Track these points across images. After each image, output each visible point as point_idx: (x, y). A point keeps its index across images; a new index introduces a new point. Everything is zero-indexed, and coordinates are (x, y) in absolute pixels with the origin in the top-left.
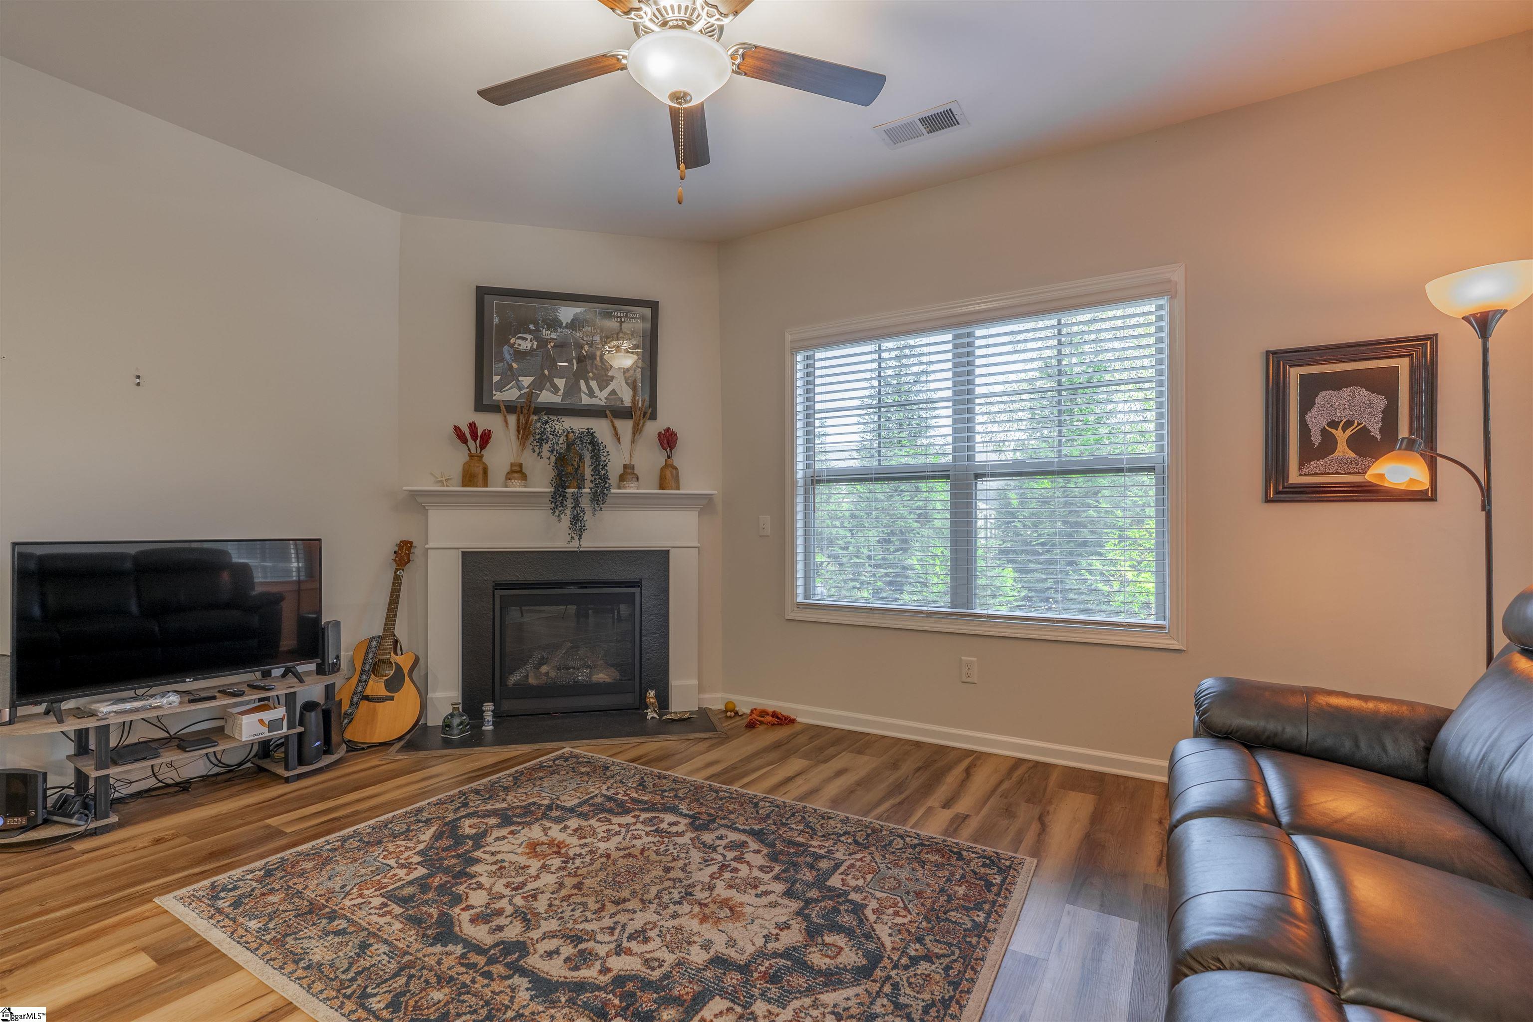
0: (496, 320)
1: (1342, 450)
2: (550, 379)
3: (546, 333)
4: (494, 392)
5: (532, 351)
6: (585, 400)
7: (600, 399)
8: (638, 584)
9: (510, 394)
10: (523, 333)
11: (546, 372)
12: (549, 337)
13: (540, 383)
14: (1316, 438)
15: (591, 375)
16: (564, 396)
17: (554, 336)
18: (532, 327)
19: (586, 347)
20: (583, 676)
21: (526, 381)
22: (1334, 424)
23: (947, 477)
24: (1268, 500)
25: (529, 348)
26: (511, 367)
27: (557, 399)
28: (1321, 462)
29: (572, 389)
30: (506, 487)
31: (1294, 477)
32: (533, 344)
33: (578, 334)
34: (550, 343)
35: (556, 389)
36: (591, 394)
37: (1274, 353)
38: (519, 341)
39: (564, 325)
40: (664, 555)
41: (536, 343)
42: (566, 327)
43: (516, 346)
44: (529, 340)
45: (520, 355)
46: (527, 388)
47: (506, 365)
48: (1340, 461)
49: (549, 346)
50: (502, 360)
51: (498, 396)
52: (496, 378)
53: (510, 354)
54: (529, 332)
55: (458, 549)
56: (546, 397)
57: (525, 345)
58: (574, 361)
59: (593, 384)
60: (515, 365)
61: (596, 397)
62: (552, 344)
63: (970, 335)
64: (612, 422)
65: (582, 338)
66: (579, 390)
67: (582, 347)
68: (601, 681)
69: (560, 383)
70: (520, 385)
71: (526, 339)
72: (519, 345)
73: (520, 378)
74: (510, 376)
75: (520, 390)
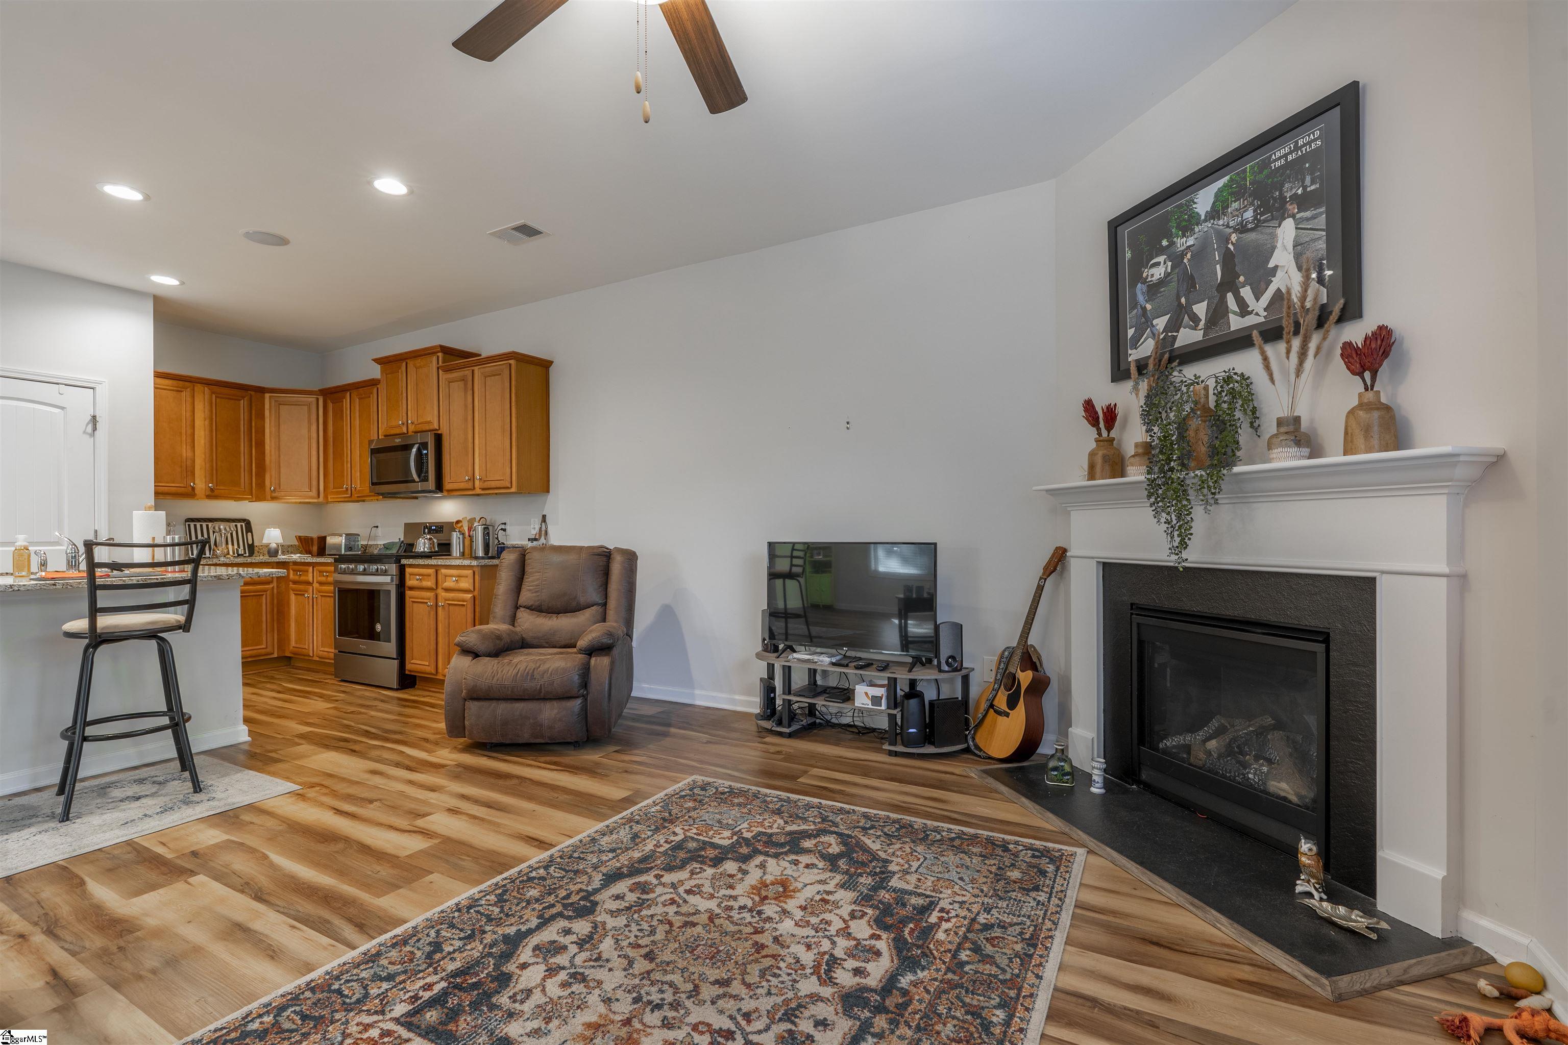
0: (1128, 255)
2: (1188, 308)
3: (1181, 243)
4: (1130, 352)
6: (1236, 323)
7: (1257, 314)
10: (1157, 257)
11: (1183, 300)
12: (1185, 246)
13: (1178, 318)
15: (1242, 277)
16: (1207, 328)
17: (1191, 241)
18: (1165, 243)
19: (1234, 238)
20: (1255, 774)
25: (1163, 274)
26: (1145, 310)
27: (1198, 335)
29: (1218, 314)
33: (1221, 222)
34: (1187, 253)
35: (1196, 321)
36: (1244, 310)
38: (1151, 271)
39: (1203, 217)
40: (1369, 582)
41: (1170, 264)
42: (1205, 220)
43: (1149, 279)
44: (1162, 263)
46: (1163, 333)
47: (1140, 310)
49: (1185, 261)
50: (1134, 304)
51: (1134, 355)
52: (1131, 332)
54: (1163, 251)
55: (1093, 558)
56: (1187, 337)
57: (1157, 273)
58: (1218, 265)
59: (1246, 293)
60: (1149, 307)
61: (1252, 313)
62: (1190, 255)
64: (1262, 349)
65: (1228, 226)
66: (1226, 311)
67: (1227, 240)
68: (1279, 794)
69: (1201, 308)
70: (1155, 331)
71: (1158, 264)
73: (1155, 322)
74: (1144, 323)
75: (1155, 338)
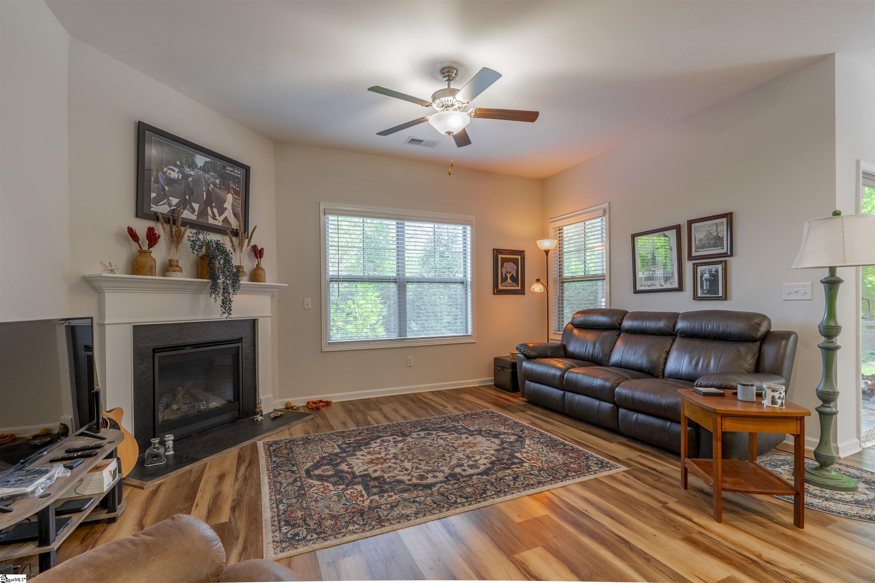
1: (509, 280)
2: (189, 202)
3: (187, 170)
4: (152, 205)
5: (178, 181)
7: (219, 221)
8: (240, 340)
9: (163, 209)
10: (173, 166)
11: (187, 197)
12: (189, 173)
13: (184, 204)
14: (504, 276)
15: (214, 204)
16: (198, 216)
17: (192, 173)
18: (178, 163)
19: (211, 186)
21: (174, 201)
22: (507, 272)
23: (396, 282)
24: (494, 294)
25: (176, 178)
26: (164, 189)
27: (194, 217)
28: (505, 283)
30: (165, 276)
31: (500, 288)
32: (179, 176)
33: (207, 176)
34: (190, 177)
35: (193, 211)
36: (214, 218)
37: (496, 249)
38: (169, 171)
39: (199, 167)
40: (254, 322)
41: (181, 175)
42: (200, 169)
43: (168, 174)
44: (176, 172)
45: (171, 182)
46: (175, 206)
47: (160, 186)
48: (509, 283)
49: (189, 179)
50: (158, 182)
51: (154, 208)
52: (153, 195)
53: (163, 179)
54: (176, 165)
55: (130, 323)
57: (174, 175)
58: (205, 193)
59: (215, 210)
60: (167, 188)
61: (217, 220)
62: (191, 178)
63: (403, 224)
64: (231, 238)
65: (209, 179)
66: (207, 214)
67: (209, 185)
68: (214, 407)
69: (196, 206)
70: (170, 203)
71: (174, 171)
72: (170, 174)
73: (170, 198)
74: (163, 196)
75: (170, 207)
